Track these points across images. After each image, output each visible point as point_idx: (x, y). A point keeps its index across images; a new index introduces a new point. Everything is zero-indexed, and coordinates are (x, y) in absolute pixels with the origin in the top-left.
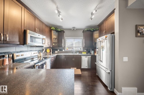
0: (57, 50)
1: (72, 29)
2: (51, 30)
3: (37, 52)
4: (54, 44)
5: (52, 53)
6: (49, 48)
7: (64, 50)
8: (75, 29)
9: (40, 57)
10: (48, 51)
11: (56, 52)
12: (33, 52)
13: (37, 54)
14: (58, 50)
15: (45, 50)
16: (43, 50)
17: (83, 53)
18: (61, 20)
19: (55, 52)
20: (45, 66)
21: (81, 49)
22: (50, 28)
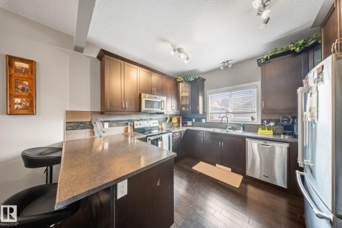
0: (191, 120)
1: (222, 68)
2: (177, 84)
3: (157, 121)
4: (184, 109)
5: (182, 125)
6: (176, 115)
7: (204, 121)
8: (230, 66)
9: (162, 129)
10: (175, 120)
11: (190, 123)
12: (152, 122)
13: (157, 125)
14: (194, 120)
15: (169, 119)
16: (167, 119)
17: (260, 131)
18: (186, 62)
19: (186, 123)
20: (160, 143)
21: (253, 119)
22: (176, 79)
